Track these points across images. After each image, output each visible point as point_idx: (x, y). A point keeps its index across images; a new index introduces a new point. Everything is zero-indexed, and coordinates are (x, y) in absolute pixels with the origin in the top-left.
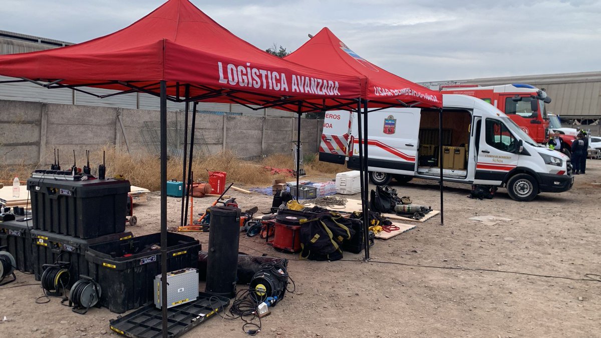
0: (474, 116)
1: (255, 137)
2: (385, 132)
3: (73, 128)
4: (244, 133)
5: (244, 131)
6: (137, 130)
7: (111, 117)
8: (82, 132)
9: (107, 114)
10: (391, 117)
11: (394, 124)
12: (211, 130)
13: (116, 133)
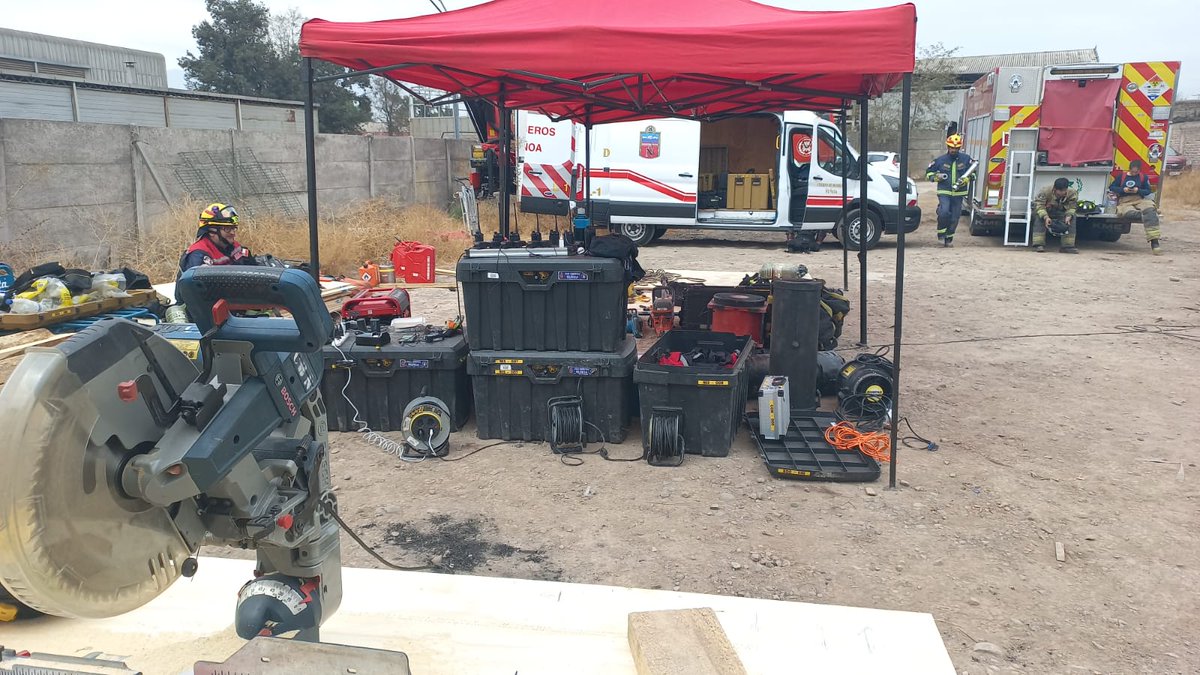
0: (786, 123)
1: (359, 174)
2: (642, 154)
3: (55, 170)
4: (341, 169)
5: (342, 165)
6: (169, 172)
7: (122, 146)
8: (73, 181)
9: (113, 138)
10: (651, 128)
11: (657, 141)
12: (290, 165)
13: (134, 179)
